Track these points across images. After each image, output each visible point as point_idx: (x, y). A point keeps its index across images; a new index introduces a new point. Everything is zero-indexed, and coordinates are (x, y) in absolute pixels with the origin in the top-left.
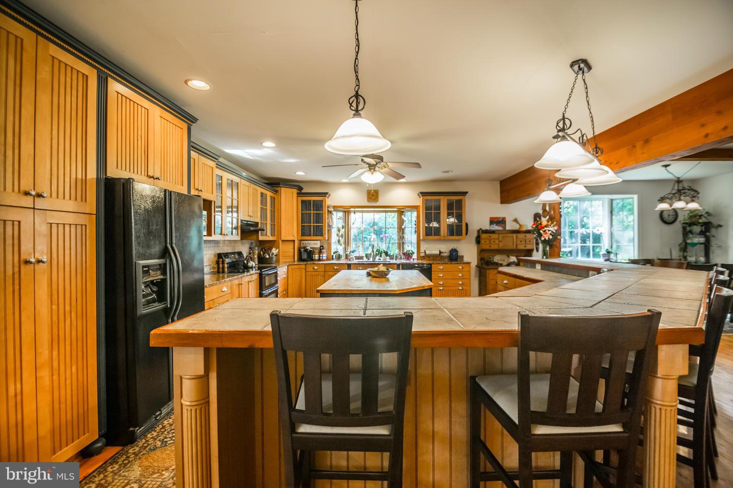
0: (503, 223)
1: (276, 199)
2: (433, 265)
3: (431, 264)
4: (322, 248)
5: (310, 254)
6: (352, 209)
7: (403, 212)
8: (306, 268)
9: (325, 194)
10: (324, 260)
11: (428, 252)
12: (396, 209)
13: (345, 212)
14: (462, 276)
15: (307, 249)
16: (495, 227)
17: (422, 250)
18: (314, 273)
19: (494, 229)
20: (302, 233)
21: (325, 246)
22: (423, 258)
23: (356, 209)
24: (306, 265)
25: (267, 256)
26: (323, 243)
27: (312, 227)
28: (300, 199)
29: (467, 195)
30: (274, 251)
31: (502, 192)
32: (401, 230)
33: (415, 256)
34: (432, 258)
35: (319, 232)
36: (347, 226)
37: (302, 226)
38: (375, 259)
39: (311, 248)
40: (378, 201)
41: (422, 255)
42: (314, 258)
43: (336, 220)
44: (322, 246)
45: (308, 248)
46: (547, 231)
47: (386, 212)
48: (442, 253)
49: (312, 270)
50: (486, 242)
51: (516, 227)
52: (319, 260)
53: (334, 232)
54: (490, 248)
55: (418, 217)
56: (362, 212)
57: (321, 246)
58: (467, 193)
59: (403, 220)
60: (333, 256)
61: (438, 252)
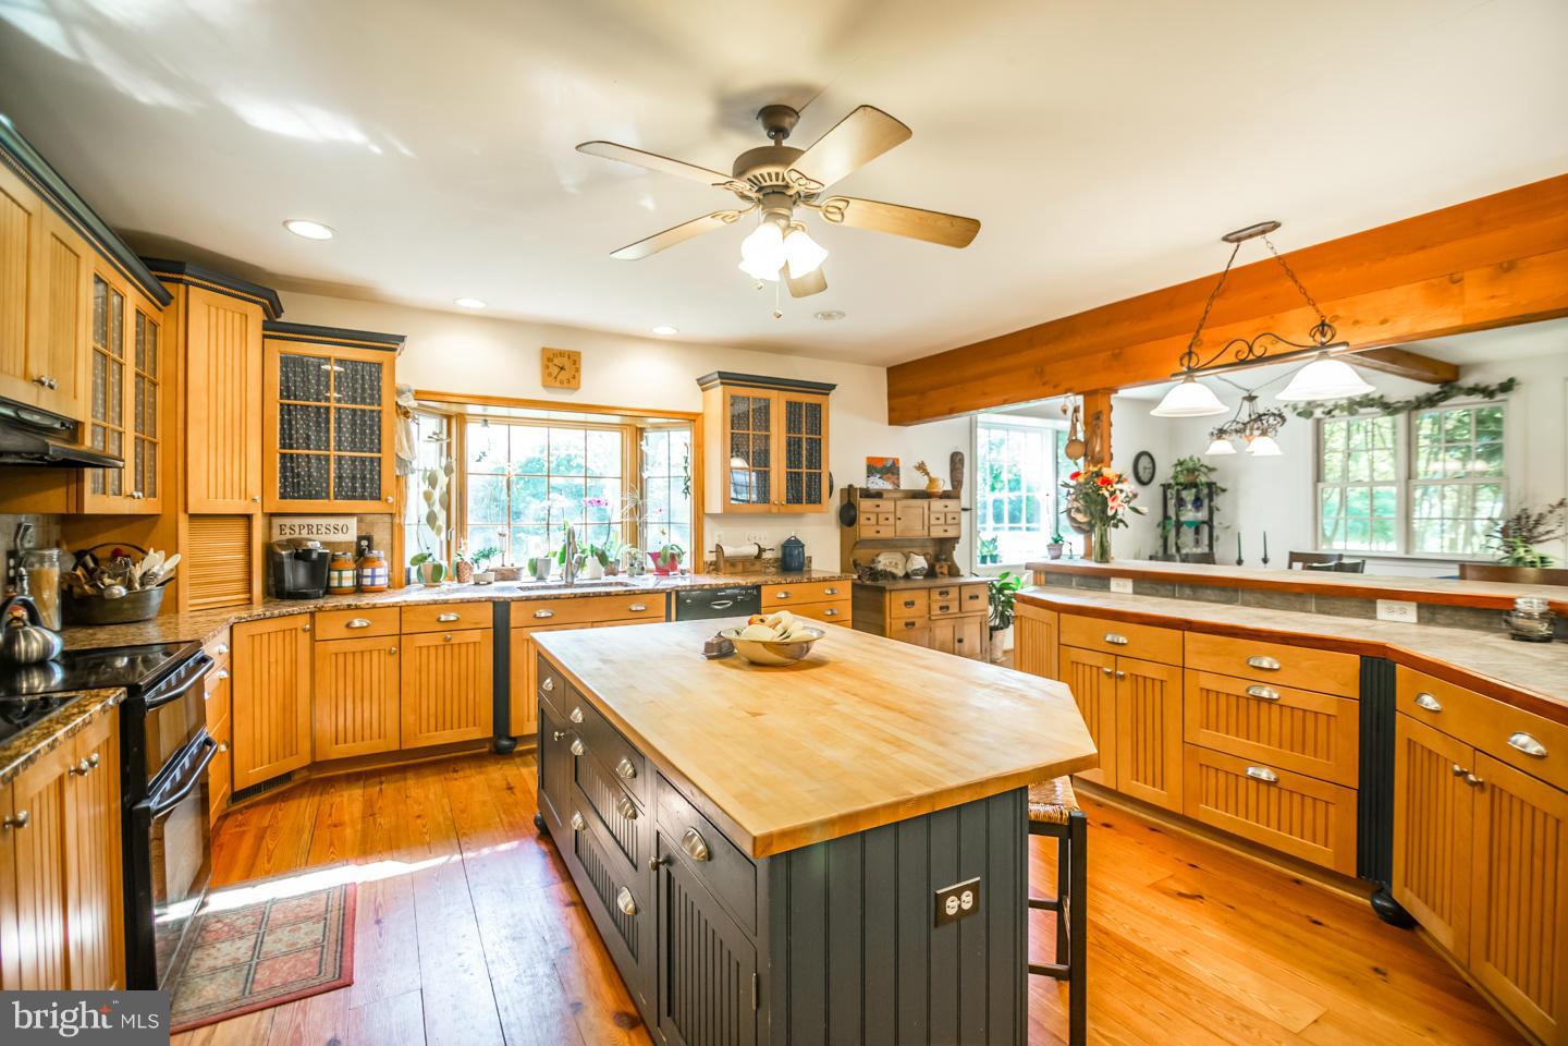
0: (893, 474)
1: (160, 330)
2: (763, 588)
3: (758, 587)
4: (364, 543)
5: (319, 568)
6: (472, 409)
7: (642, 430)
8: (312, 631)
9: (390, 342)
10: (379, 591)
11: (728, 551)
12: (616, 419)
13: (449, 417)
14: (832, 614)
15: (310, 551)
16: (877, 483)
17: (709, 545)
18: (349, 646)
19: (876, 487)
20: (284, 486)
21: (381, 535)
22: (714, 568)
23: (492, 410)
24: (312, 614)
25: (119, 591)
26: (372, 524)
27: (333, 466)
28: (278, 348)
29: (833, 392)
30: (157, 563)
31: (891, 396)
32: (636, 482)
33: (686, 562)
34: (740, 567)
35: (365, 482)
36: (457, 465)
37: (283, 456)
38: (573, 575)
39: (322, 543)
40: (577, 388)
41: (709, 557)
42: (335, 583)
43: (421, 443)
44: (369, 539)
45: (310, 544)
46: (1118, 492)
47: (585, 425)
48: (765, 550)
49: (346, 633)
50: (869, 519)
51: (921, 483)
52: (359, 589)
53: (415, 487)
54: (878, 536)
55: (699, 446)
56: (509, 421)
57: (360, 538)
58: (833, 387)
59: (642, 451)
60: (409, 571)
61: (755, 551)
